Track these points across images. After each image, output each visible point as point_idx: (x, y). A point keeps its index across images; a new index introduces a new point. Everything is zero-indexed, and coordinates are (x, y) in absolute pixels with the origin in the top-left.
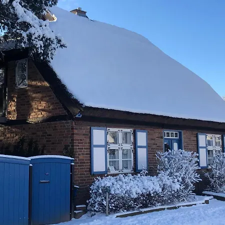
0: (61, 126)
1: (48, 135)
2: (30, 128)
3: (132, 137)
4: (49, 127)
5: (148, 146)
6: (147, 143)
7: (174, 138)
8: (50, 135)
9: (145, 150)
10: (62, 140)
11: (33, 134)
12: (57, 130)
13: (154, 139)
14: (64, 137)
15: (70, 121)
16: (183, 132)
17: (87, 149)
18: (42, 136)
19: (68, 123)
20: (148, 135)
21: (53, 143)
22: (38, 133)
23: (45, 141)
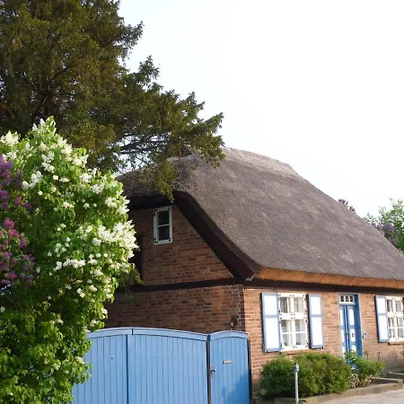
0: (225, 292)
1: (205, 304)
2: (178, 295)
3: (305, 303)
4: (207, 294)
5: (323, 315)
6: (322, 311)
7: (350, 303)
8: (209, 304)
9: (319, 319)
10: (228, 310)
11: (184, 302)
12: (218, 297)
13: (329, 306)
14: (230, 307)
16: (359, 295)
17: (257, 320)
18: (197, 305)
19: (236, 288)
20: (322, 299)
22: (191, 301)
23: (202, 311)
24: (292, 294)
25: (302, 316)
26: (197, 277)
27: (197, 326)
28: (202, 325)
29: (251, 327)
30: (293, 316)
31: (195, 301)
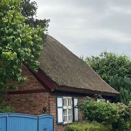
0: (40, 96)
1: (29, 101)
2: (15, 97)
3: (72, 102)
4: (31, 97)
8: (32, 101)
9: (77, 109)
10: (42, 104)
11: (18, 100)
12: (36, 98)
14: (42, 103)
15: (47, 93)
17: (55, 109)
19: (46, 94)
20: (78, 100)
21: (34, 106)
22: (22, 100)
23: (27, 105)
24: (67, 97)
25: (70, 107)
26: (25, 89)
27: (25, 112)
28: (28, 111)
29: (52, 112)
30: (68, 107)
31: (24, 100)
